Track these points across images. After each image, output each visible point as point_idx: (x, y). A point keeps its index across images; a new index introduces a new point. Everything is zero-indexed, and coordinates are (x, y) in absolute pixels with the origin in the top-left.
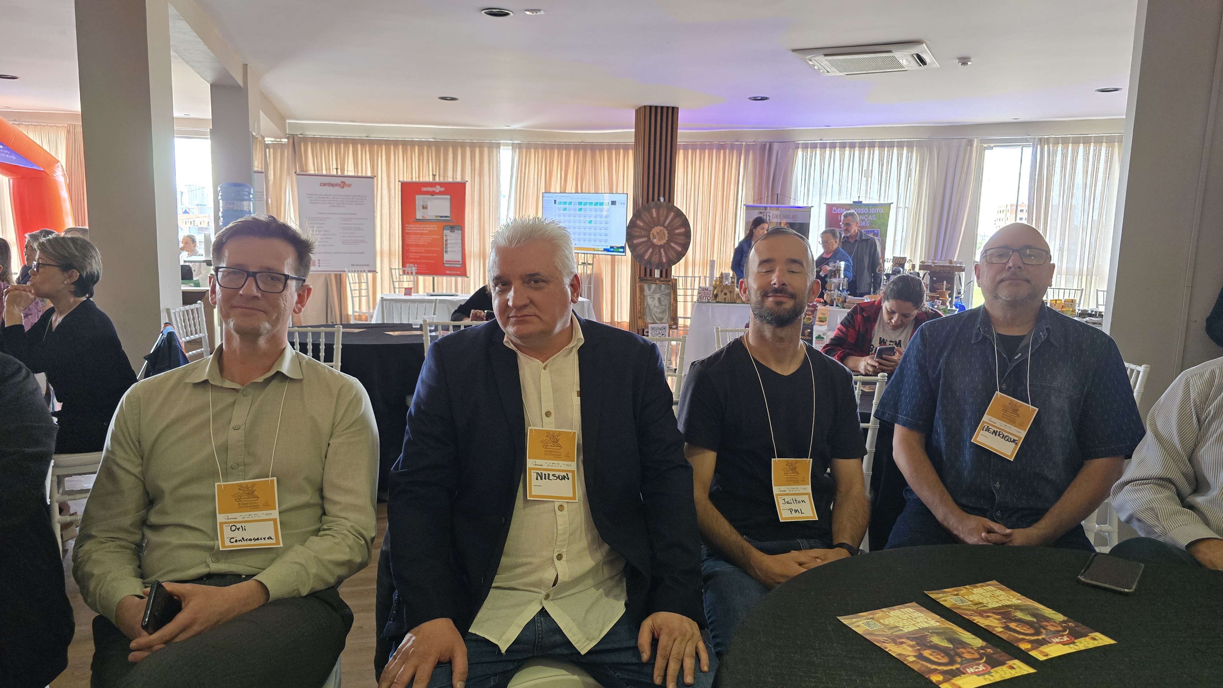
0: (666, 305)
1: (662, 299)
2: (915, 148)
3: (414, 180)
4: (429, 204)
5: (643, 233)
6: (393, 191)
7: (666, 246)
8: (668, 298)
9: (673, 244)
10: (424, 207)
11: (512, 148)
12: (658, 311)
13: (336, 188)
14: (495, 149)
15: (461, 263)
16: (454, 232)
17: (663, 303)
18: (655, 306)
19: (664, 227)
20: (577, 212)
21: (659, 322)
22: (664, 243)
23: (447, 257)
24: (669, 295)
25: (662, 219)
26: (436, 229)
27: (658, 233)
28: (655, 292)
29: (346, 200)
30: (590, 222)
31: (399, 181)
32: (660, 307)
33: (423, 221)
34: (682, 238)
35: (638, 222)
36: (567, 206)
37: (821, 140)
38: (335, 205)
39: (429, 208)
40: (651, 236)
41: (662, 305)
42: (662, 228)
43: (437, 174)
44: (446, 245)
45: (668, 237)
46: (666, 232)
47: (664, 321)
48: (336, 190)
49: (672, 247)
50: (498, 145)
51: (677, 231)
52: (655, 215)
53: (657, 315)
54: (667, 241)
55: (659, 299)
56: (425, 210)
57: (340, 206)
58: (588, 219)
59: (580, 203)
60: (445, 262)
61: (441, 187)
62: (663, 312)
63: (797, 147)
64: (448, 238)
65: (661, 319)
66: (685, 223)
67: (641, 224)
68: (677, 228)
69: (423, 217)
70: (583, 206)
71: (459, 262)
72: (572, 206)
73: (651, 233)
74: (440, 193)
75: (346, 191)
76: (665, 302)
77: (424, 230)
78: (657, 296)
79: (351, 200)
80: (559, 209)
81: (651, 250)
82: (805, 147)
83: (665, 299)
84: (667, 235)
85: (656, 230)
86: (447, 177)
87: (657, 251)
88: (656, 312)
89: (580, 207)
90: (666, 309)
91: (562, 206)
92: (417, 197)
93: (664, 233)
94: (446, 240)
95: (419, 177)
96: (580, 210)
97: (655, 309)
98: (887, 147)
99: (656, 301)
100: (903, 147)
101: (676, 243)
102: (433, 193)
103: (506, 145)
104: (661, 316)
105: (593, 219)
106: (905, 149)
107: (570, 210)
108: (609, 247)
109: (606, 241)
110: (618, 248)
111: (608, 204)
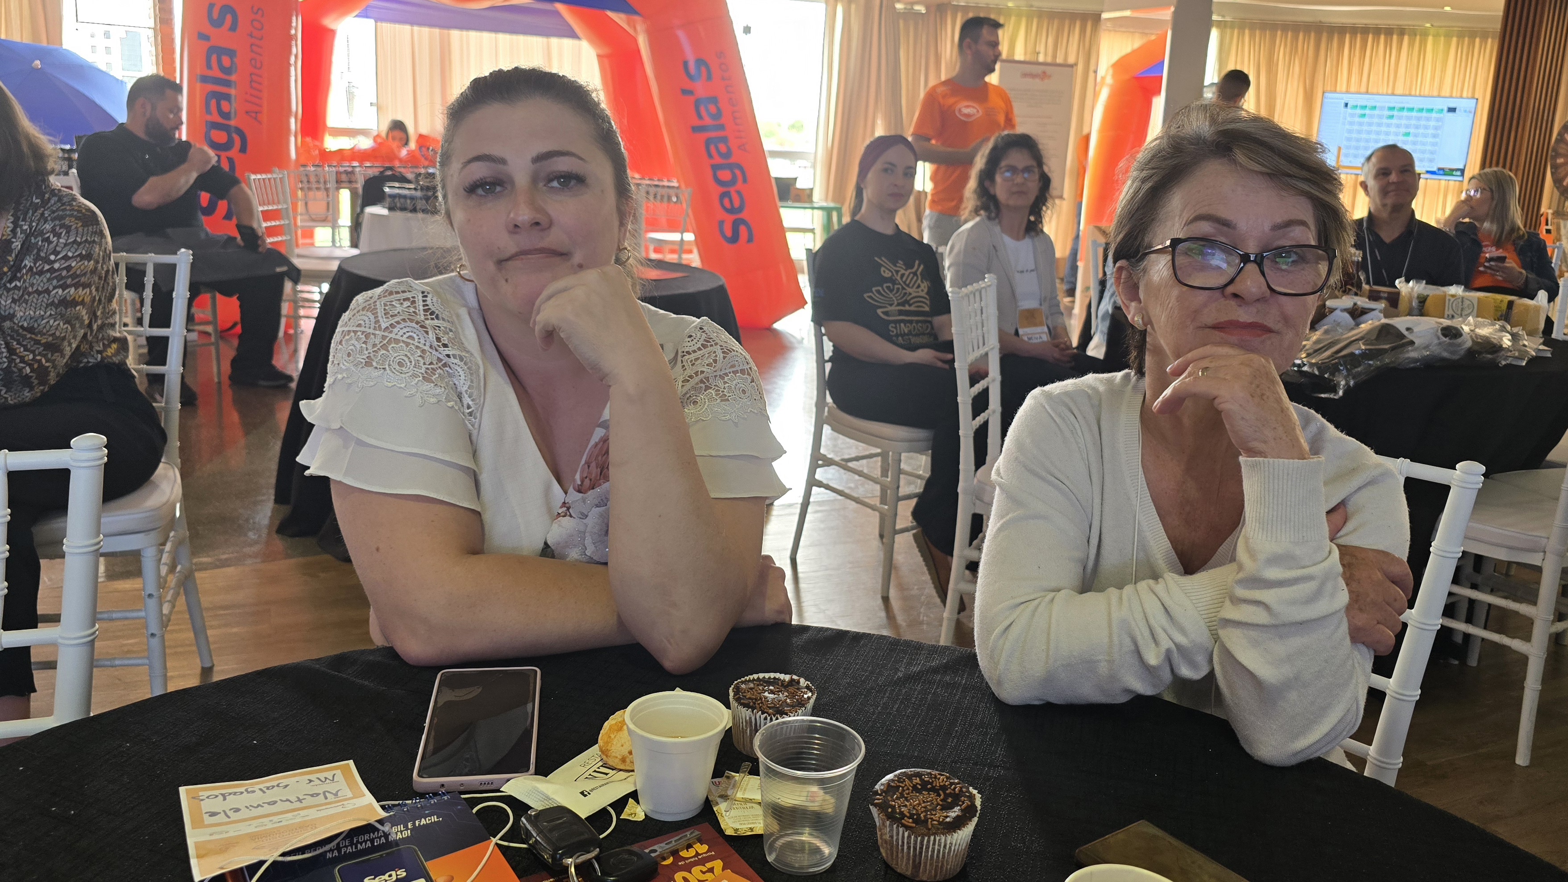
13: (1037, 80)
20: (1385, 121)
29: (1043, 97)
30: (1407, 134)
36: (1367, 112)
38: (1033, 104)
48: (1037, 84)
57: (1037, 106)
58: (1403, 130)
59: (1392, 109)
70: (1395, 113)
72: (1376, 112)
75: (1046, 84)
79: (1050, 95)
80: (1352, 115)
89: (1391, 113)
91: (1359, 111)
96: (1392, 117)
105: (1412, 130)
107: (1371, 116)
108: (1435, 169)
109: (1431, 161)
110: (1452, 170)
111: (1440, 111)
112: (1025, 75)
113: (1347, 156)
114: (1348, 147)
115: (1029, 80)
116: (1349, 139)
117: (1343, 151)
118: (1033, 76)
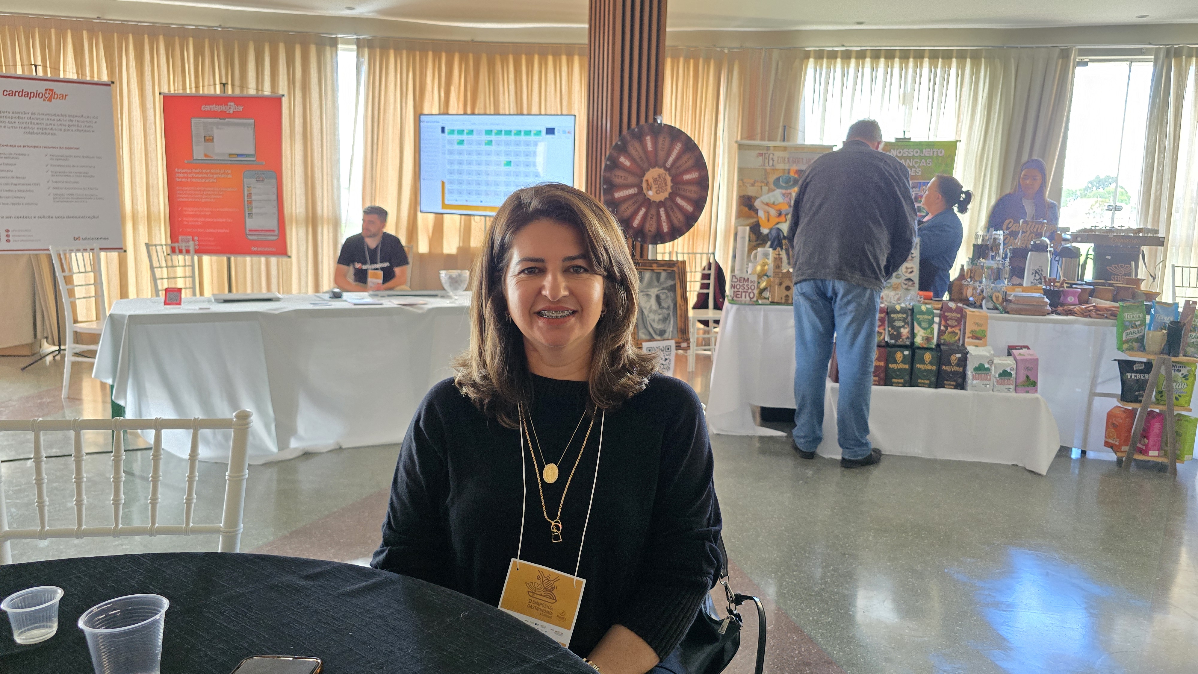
0: (669, 308)
1: (663, 297)
2: (983, 60)
3: (188, 92)
4: (217, 133)
5: (631, 179)
6: (150, 113)
7: (669, 203)
8: (672, 294)
9: (679, 201)
10: (209, 139)
11: (358, 47)
12: (657, 317)
14: (328, 48)
15: (276, 233)
16: (263, 181)
17: (664, 305)
18: (651, 310)
19: (666, 169)
20: (484, 148)
21: (659, 338)
22: (666, 199)
23: (250, 224)
24: (673, 288)
25: (662, 154)
26: (229, 176)
27: (655, 180)
28: (650, 285)
29: (56, 122)
30: (508, 164)
31: (160, 93)
32: (660, 311)
33: (209, 164)
34: (694, 188)
35: (622, 159)
36: (465, 137)
37: (843, 46)
38: (35, 131)
39: (215, 140)
40: (644, 185)
41: (663, 308)
42: (661, 171)
43: (230, 82)
44: (250, 202)
45: (672, 187)
46: (669, 179)
47: (666, 336)
48: (37, 105)
49: (677, 205)
50: (334, 43)
51: (687, 177)
52: (650, 146)
53: (656, 326)
54: (670, 194)
55: (658, 298)
56: (210, 144)
57: (45, 134)
58: (503, 159)
59: (489, 132)
60: (248, 232)
61: (237, 104)
62: (665, 320)
63: (807, 56)
64: (253, 191)
65: (662, 333)
66: (700, 164)
67: (627, 163)
68: (687, 171)
69: (206, 155)
70: (493, 137)
71: (274, 231)
72: (474, 137)
73: (644, 179)
74: (235, 115)
75: (57, 107)
76: (668, 302)
77: (208, 178)
78: (654, 292)
79: (67, 123)
80: (451, 142)
81: (643, 211)
82: (819, 56)
83: (667, 297)
84: (670, 184)
85: (652, 174)
86: (247, 88)
87: (653, 211)
88: (654, 320)
89: (489, 138)
90: (669, 315)
91: (456, 137)
92: (194, 121)
93: (665, 179)
94: (250, 196)
95: (197, 87)
96: (490, 143)
97: (652, 316)
98: (942, 58)
99: (653, 301)
100: (966, 58)
101: (684, 198)
102: (223, 115)
103: (347, 42)
104: (659, 326)
105: (512, 159)
106: (968, 60)
107: (470, 143)
111: (538, 133)
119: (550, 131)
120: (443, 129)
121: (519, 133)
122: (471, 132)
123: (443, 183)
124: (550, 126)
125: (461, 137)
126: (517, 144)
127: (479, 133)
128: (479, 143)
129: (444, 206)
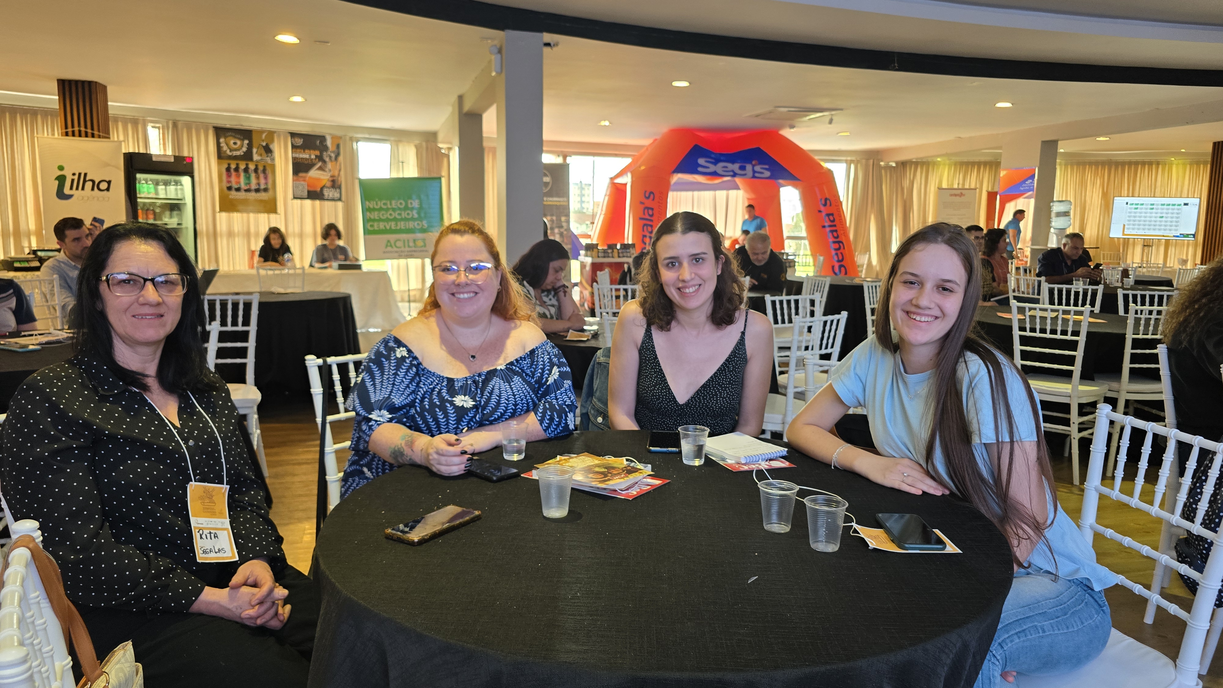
13: (958, 198)
20: (1149, 211)
30: (1162, 217)
36: (1139, 206)
48: (957, 199)
58: (1159, 215)
70: (1154, 207)
72: (1144, 206)
75: (962, 199)
79: (964, 205)
80: (1130, 208)
89: (1152, 207)
91: (1134, 206)
96: (1153, 209)
105: (1164, 215)
107: (1141, 209)
108: (1178, 234)
109: (1176, 230)
110: (1188, 235)
111: (1180, 205)
112: (951, 195)
113: (1128, 229)
114: (1128, 225)
115: (954, 197)
116: (1129, 221)
117: (1126, 226)
118: (956, 195)
119: (1186, 204)
120: (1127, 203)
121: (1169, 205)
122: (1142, 204)
123: (1124, 225)
124: (1186, 202)
125: (1136, 206)
126: (1168, 209)
127: (1147, 205)
128: (1146, 209)
129: (1124, 234)
